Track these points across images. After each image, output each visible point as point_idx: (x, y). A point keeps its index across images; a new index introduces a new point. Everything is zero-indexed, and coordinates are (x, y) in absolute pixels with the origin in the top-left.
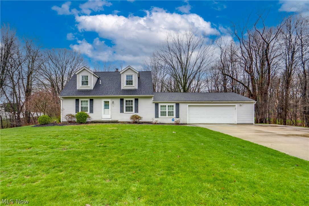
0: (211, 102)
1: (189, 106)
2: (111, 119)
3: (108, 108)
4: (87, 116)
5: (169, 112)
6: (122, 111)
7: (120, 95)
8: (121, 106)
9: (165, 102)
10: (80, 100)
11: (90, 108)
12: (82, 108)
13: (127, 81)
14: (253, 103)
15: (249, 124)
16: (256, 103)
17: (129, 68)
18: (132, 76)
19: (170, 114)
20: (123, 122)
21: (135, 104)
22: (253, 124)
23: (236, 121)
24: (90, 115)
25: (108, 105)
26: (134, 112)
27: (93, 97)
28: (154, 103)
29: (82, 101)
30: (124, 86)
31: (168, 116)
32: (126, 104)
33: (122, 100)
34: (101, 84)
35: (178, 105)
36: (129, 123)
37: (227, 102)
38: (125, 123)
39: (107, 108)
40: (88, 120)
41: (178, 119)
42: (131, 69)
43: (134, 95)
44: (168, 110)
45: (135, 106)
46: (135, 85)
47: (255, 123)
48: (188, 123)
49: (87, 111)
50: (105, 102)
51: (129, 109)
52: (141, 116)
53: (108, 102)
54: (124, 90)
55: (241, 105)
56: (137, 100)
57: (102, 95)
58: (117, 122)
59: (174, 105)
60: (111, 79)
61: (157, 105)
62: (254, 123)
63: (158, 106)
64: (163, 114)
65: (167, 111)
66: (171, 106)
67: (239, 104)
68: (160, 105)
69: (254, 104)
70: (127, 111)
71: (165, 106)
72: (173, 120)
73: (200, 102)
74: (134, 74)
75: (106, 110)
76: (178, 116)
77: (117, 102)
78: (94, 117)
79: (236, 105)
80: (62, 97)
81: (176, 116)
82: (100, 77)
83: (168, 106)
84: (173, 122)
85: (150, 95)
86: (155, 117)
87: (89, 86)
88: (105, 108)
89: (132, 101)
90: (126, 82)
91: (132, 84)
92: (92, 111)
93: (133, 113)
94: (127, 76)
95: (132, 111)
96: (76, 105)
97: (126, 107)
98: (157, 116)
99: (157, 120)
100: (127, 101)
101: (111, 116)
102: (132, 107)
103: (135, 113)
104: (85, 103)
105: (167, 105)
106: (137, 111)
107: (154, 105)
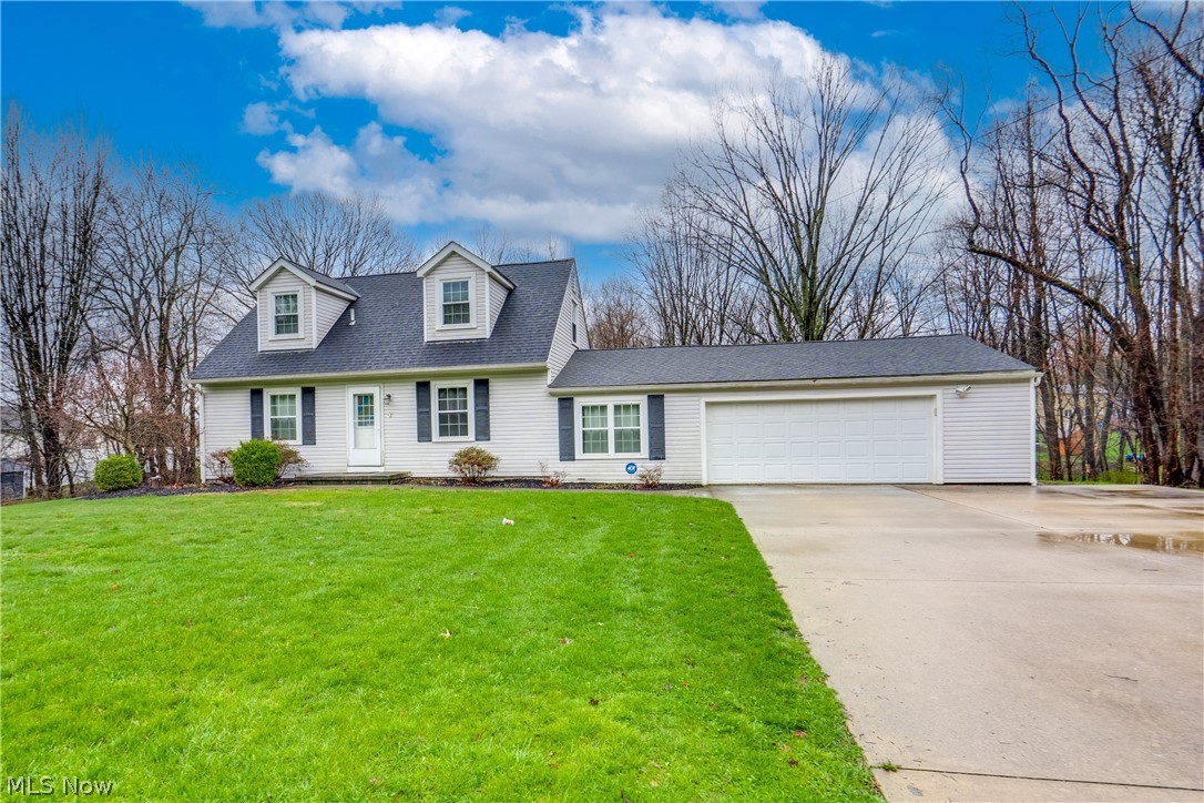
0: (811, 382)
1: (708, 404)
2: (381, 470)
3: (372, 423)
4: (290, 457)
5: (618, 435)
6: (424, 435)
7: (413, 366)
8: (419, 413)
9: (605, 389)
10: (267, 394)
11: (304, 423)
12: (275, 424)
13: (446, 308)
14: (1027, 380)
15: (1005, 484)
16: (1039, 380)
17: (454, 253)
18: (465, 285)
19: (627, 441)
20: (427, 482)
21: (476, 405)
22: (1029, 484)
23: (941, 472)
24: (305, 452)
25: (372, 408)
26: (473, 439)
27: (312, 381)
28: (552, 394)
29: (274, 398)
30: (434, 327)
31: (618, 449)
32: (442, 405)
33: (423, 387)
34: (353, 323)
35: (656, 400)
36: (451, 482)
37: (888, 380)
38: (431, 484)
39: (366, 424)
40: (289, 472)
41: (653, 464)
42: (460, 256)
43: (468, 363)
44: (617, 422)
45: (477, 411)
46: (481, 324)
47: (1039, 476)
48: (704, 483)
49: (294, 438)
50: (360, 397)
51: (452, 425)
52: (494, 455)
53: (372, 396)
54: (433, 345)
55: (961, 396)
56: (482, 385)
57: (341, 370)
58: (400, 479)
59: (642, 401)
60: (397, 304)
61: (566, 403)
62: (1033, 480)
63: (571, 408)
64: (595, 442)
65: (611, 428)
66: (627, 407)
67: (951, 390)
68: (579, 403)
69: (1033, 384)
70: (443, 431)
71: (604, 408)
72: (631, 467)
73: (756, 384)
74: (473, 274)
75: (364, 430)
76: (658, 452)
77: (406, 396)
78: (318, 459)
79: (937, 391)
80: (202, 385)
81: (651, 452)
82: (358, 298)
83: (617, 408)
84: (633, 479)
85: (532, 360)
86: (561, 455)
87: (301, 334)
88: (360, 424)
89: (464, 390)
90: (445, 312)
91: (466, 319)
92: (310, 438)
93: (468, 441)
94: (447, 286)
95: (465, 432)
96: (252, 412)
97: (442, 418)
98: (567, 453)
99: (560, 470)
100: (441, 391)
101: (383, 455)
102: (464, 417)
103: (477, 440)
104: (287, 404)
105: (610, 402)
106: (483, 432)
107: (553, 407)
